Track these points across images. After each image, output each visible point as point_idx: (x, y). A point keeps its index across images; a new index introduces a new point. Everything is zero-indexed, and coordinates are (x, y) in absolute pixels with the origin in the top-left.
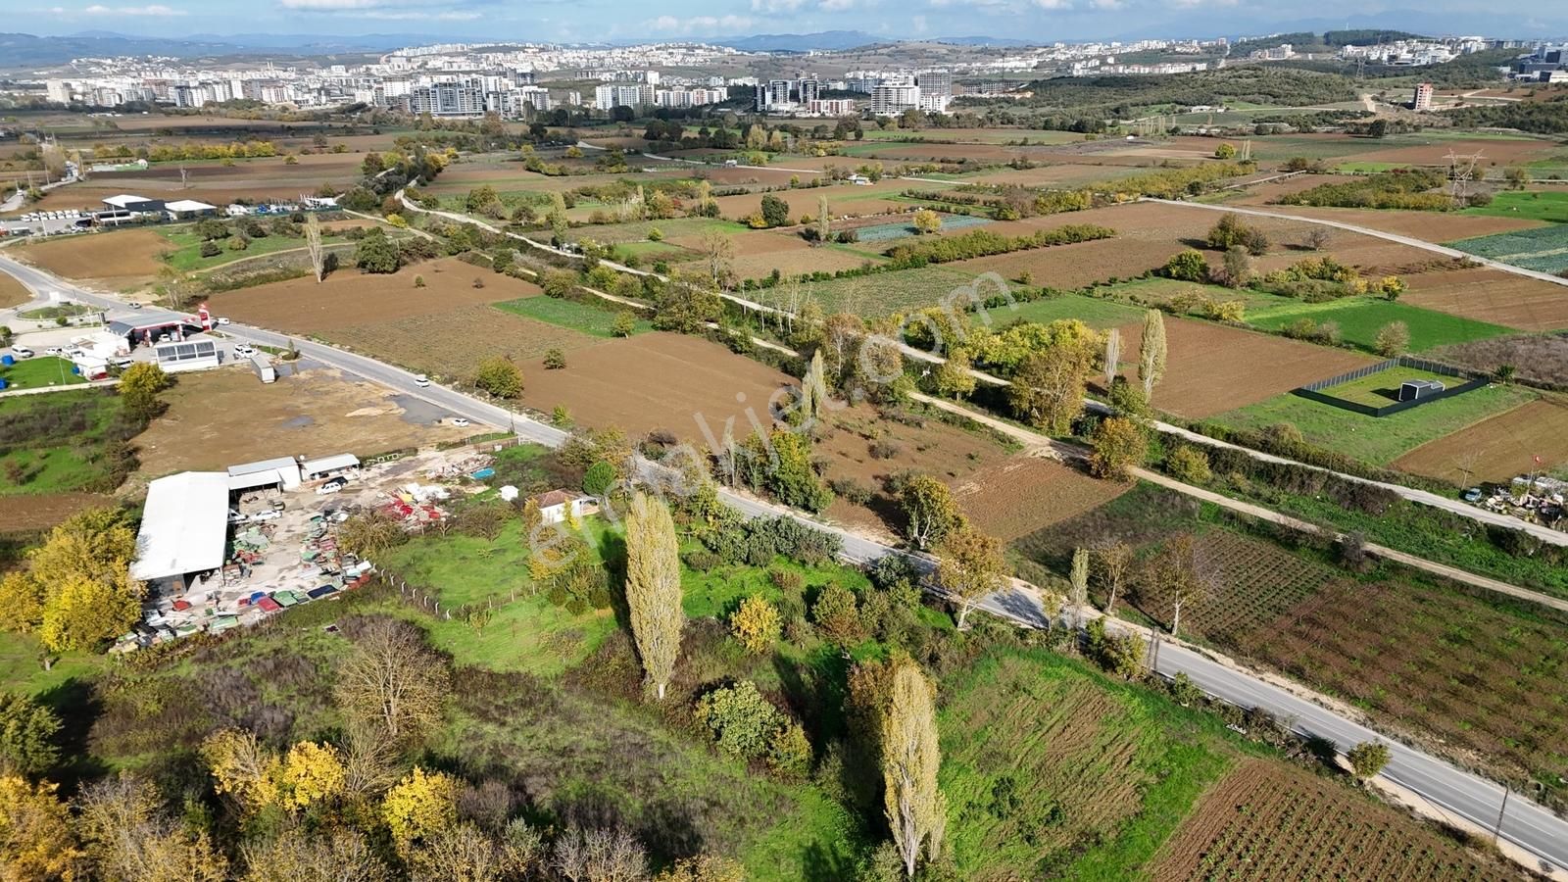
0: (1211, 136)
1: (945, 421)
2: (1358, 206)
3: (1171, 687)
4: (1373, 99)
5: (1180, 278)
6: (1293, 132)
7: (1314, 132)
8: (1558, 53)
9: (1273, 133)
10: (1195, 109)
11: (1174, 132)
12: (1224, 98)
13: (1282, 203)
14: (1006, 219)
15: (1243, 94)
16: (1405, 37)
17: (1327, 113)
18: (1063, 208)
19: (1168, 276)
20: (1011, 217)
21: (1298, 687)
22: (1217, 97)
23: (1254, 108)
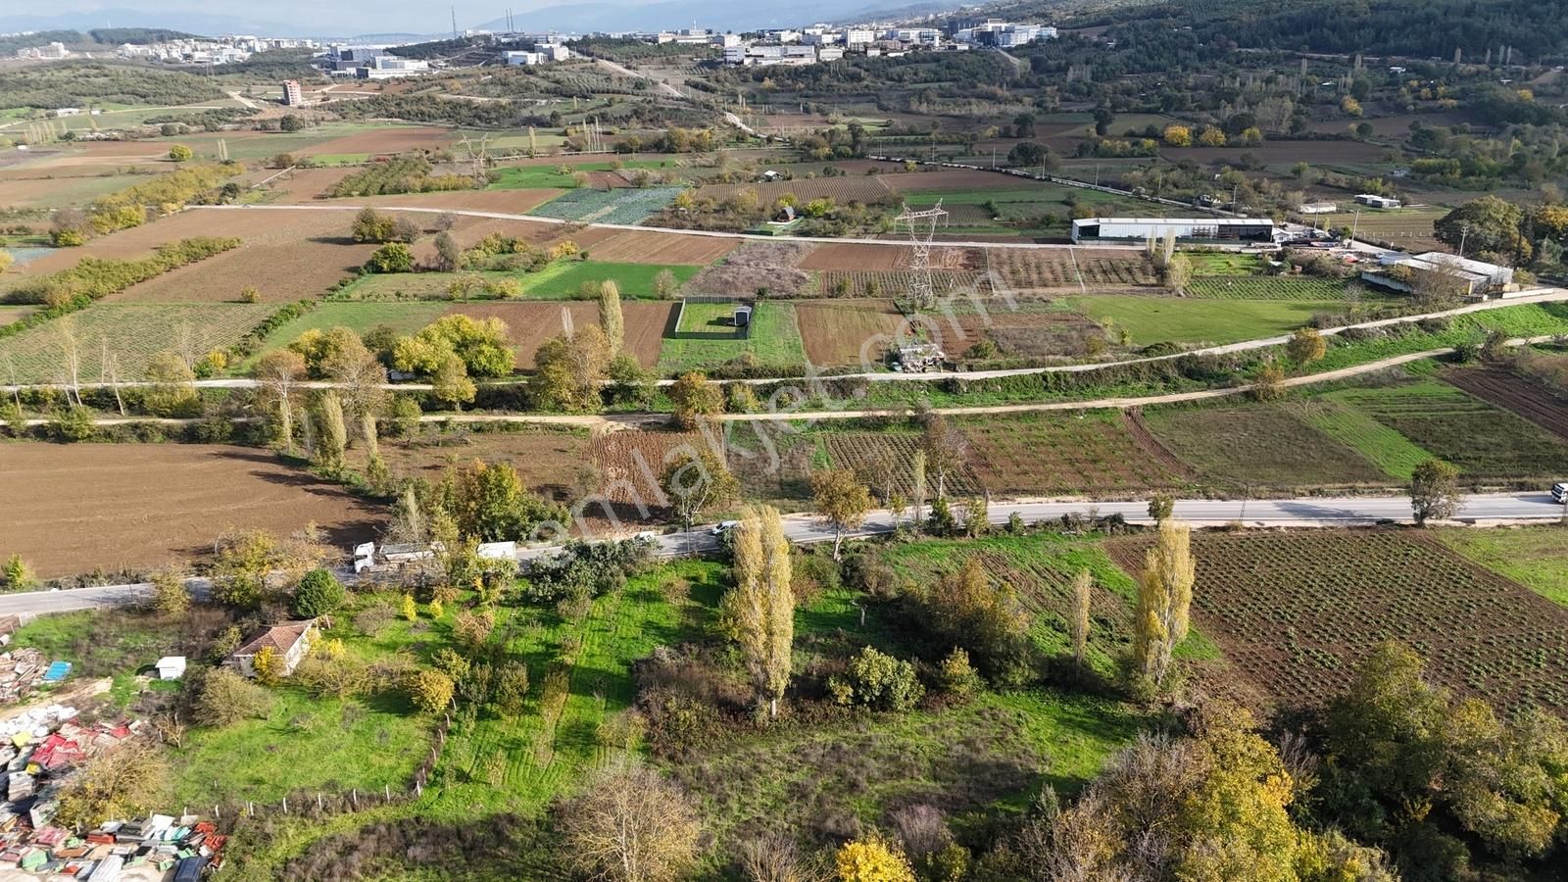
0: (116, 140)
1: (479, 430)
2: (406, 192)
3: (1009, 528)
4: (242, 96)
5: (393, 271)
6: (201, 132)
7: (221, 130)
8: (350, 52)
9: (181, 133)
10: (61, 112)
11: (69, 137)
12: (88, 100)
13: (334, 196)
14: (69, 244)
15: (100, 95)
16: (185, 37)
17: (216, 112)
18: (119, 226)
19: (379, 270)
20: (77, 241)
21: (1038, 499)
22: (77, 98)
23: (129, 109)
